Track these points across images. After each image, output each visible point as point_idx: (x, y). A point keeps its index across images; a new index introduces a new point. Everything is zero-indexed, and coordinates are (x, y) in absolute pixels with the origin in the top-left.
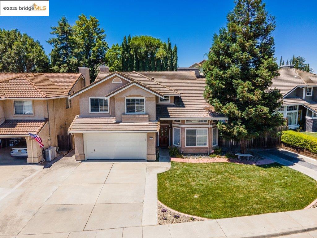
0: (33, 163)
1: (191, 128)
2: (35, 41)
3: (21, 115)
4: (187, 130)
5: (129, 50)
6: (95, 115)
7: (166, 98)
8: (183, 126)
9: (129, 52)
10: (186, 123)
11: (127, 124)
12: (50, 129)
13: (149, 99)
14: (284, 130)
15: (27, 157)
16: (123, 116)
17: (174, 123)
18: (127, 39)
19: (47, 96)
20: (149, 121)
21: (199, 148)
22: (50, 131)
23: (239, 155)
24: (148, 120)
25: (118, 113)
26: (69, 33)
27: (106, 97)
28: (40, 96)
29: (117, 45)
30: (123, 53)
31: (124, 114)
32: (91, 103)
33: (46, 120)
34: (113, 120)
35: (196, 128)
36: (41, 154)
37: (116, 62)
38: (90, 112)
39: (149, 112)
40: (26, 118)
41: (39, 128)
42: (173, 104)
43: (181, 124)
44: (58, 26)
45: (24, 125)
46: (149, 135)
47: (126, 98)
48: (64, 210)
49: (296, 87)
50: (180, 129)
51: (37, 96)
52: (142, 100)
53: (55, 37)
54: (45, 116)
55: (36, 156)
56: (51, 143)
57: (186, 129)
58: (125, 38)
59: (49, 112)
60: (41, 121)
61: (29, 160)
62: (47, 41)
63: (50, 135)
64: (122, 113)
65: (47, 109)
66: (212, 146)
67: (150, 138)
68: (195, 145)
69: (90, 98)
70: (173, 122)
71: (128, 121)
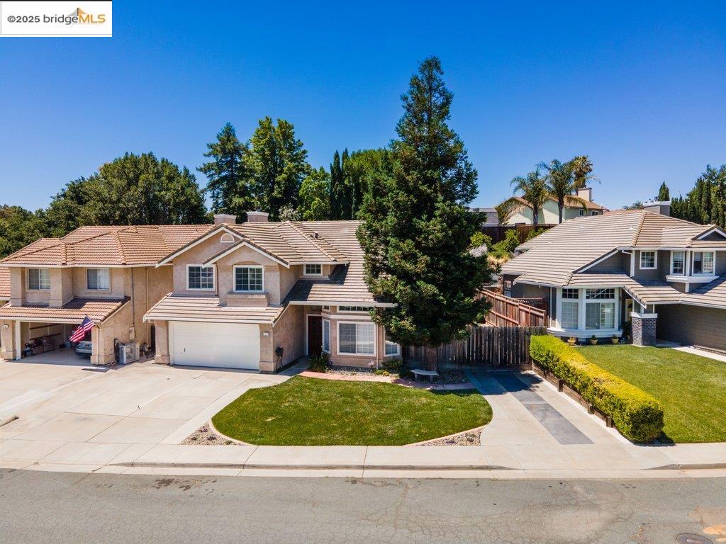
0: (97, 364)
1: (347, 320)
2: (181, 169)
3: (95, 291)
4: (340, 324)
5: (344, 177)
6: (194, 293)
7: (315, 268)
8: (332, 317)
9: (341, 182)
10: (338, 311)
11: (234, 309)
12: (134, 314)
13: (269, 269)
14: (536, 334)
15: (91, 354)
16: (229, 296)
17: (324, 312)
18: (341, 157)
19: (127, 263)
20: (269, 305)
21: (361, 357)
22: (134, 318)
23: (416, 372)
24: (266, 304)
25: (223, 291)
26: (236, 151)
27: (204, 264)
28: (118, 261)
29: (322, 169)
30: (333, 184)
31: (231, 293)
32: (190, 275)
33: (127, 299)
34: (216, 301)
35: (355, 320)
36: (113, 352)
37: (317, 202)
38: (188, 289)
39: (269, 290)
40: (100, 296)
41: (110, 311)
42: (327, 278)
43: (330, 314)
44: (216, 141)
45: (94, 306)
46: (263, 328)
47: (235, 267)
48: (85, 419)
49: (614, 251)
50: (329, 321)
51: (113, 263)
52: (259, 271)
53: (212, 160)
54: (125, 293)
55: (102, 353)
56: (135, 337)
57: (338, 322)
58: (337, 156)
59: (136, 287)
60: (117, 301)
61: (94, 359)
62: (198, 167)
63: (134, 323)
64: (229, 291)
65: (130, 282)
66: (385, 356)
67: (264, 334)
68: (355, 352)
69: (188, 265)
70: (323, 310)
71: (236, 303)
